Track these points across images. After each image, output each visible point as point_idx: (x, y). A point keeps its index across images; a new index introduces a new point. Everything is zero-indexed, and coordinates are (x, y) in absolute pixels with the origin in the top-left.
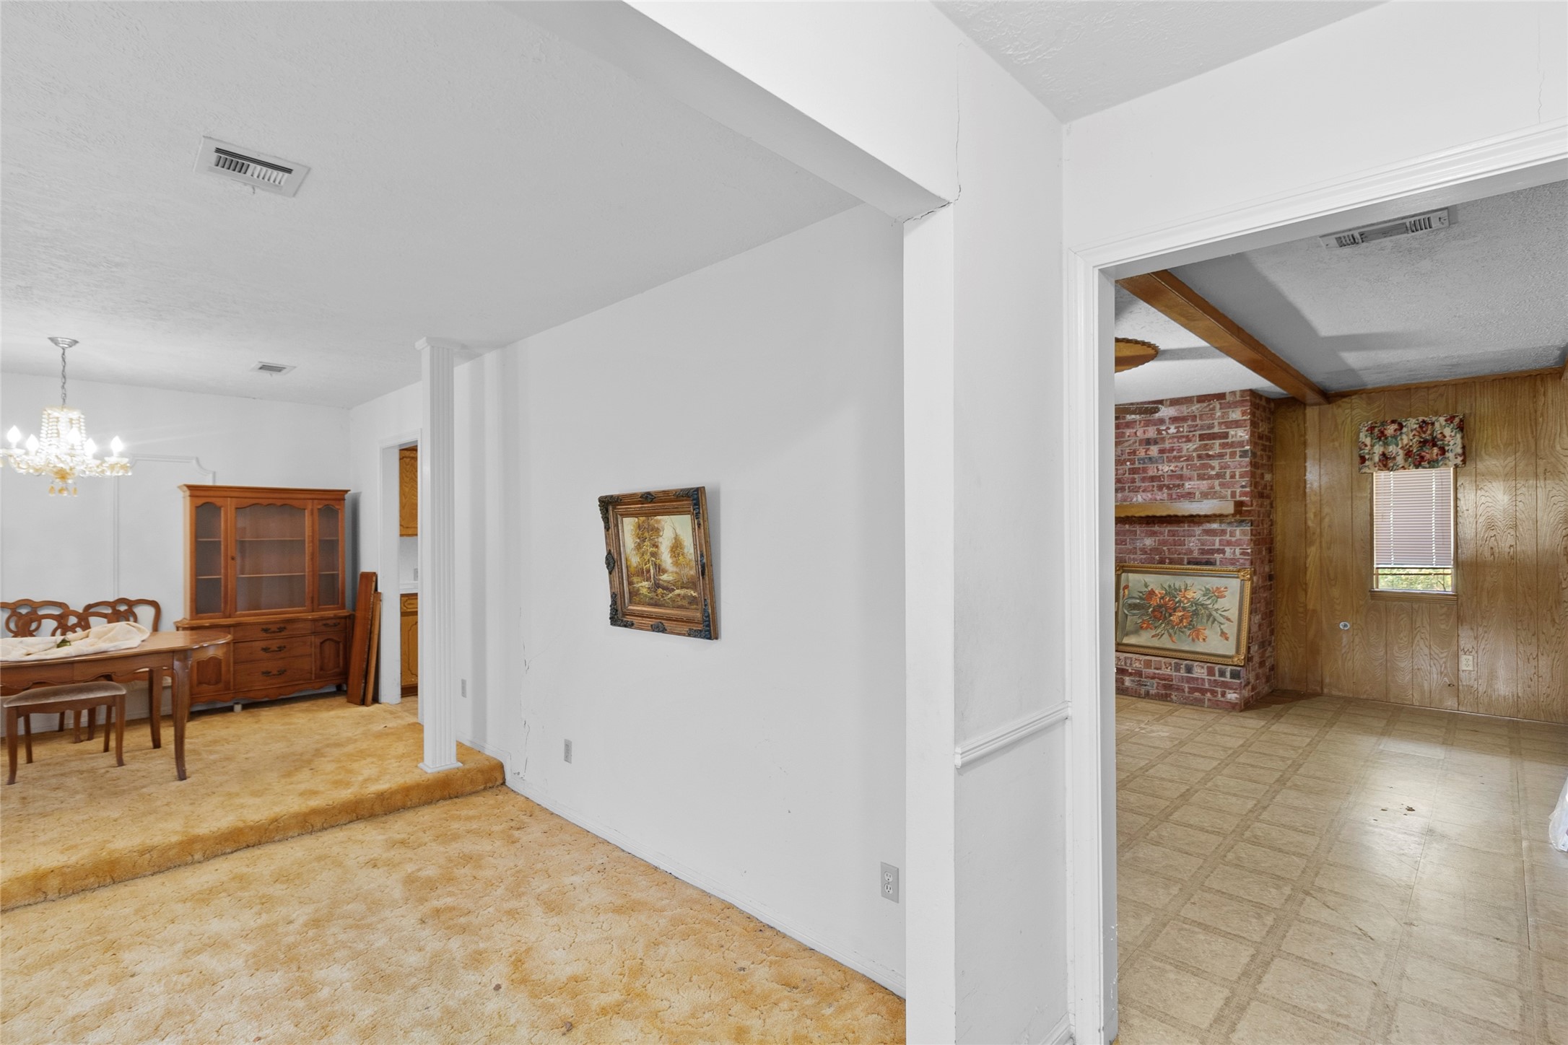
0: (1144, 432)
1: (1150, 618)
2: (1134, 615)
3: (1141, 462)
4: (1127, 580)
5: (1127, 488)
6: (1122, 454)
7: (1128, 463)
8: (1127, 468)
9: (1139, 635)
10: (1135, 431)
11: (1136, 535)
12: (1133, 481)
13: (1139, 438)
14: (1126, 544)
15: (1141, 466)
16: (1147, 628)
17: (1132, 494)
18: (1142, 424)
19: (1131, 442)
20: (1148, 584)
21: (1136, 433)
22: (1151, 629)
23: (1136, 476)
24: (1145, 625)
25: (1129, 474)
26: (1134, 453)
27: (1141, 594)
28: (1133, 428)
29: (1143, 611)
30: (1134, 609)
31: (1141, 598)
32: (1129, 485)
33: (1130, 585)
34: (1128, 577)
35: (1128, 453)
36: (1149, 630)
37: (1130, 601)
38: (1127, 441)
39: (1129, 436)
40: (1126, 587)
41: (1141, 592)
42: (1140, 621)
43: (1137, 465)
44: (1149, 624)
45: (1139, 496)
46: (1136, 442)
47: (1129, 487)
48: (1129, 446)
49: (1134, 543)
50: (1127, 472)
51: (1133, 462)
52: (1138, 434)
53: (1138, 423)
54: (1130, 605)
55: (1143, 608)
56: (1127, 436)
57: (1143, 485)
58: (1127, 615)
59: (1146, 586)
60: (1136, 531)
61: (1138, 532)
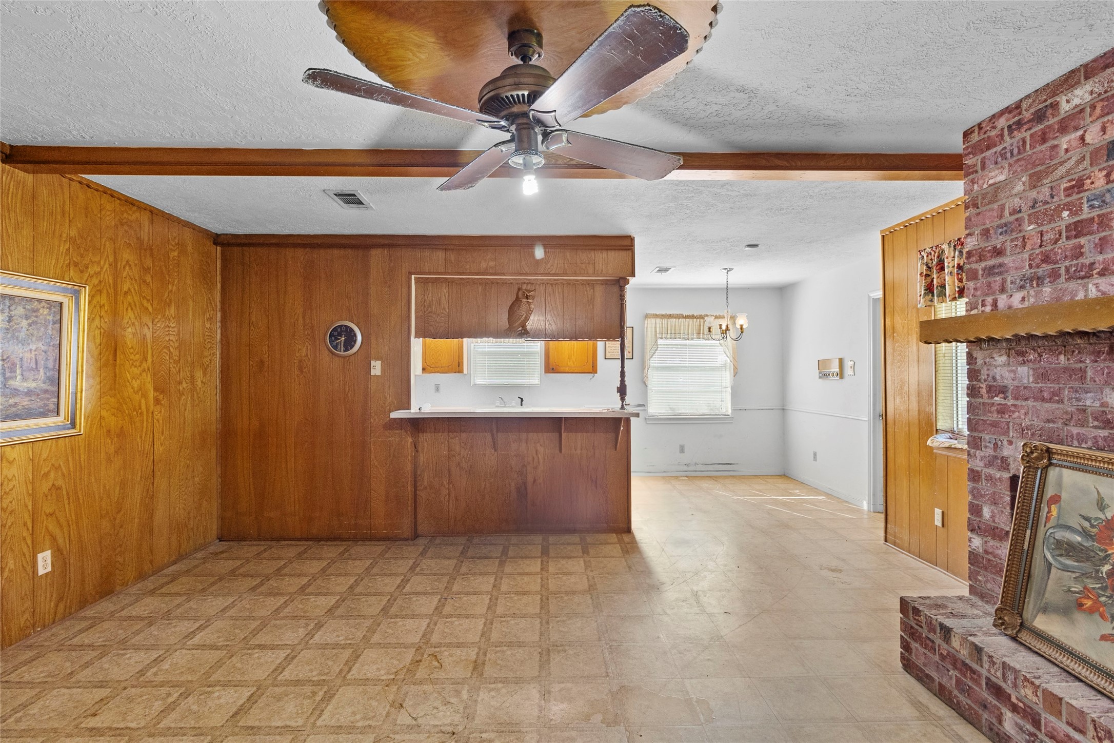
0: (1104, 130)
1: (1104, 588)
2: (1066, 569)
3: (1096, 203)
4: (1059, 484)
5: (1063, 271)
6: (1052, 197)
7: (1065, 214)
8: (1063, 225)
9: (1072, 622)
10: (1080, 133)
11: (1083, 378)
12: (1078, 253)
13: (1091, 148)
14: (1061, 401)
15: (1095, 213)
16: (1091, 611)
17: (1072, 285)
18: (1098, 111)
19: (1074, 159)
20: (1106, 501)
21: (1082, 138)
22: (1102, 616)
23: (1082, 240)
24: (1089, 603)
25: (1068, 238)
26: (1079, 186)
27: (1086, 524)
28: (1076, 129)
29: (1087, 566)
30: (1068, 556)
31: (1085, 533)
32: (1067, 263)
33: (1064, 496)
34: (1060, 477)
35: (1066, 189)
36: (1097, 616)
37: (1061, 535)
38: (1062, 163)
39: (1067, 151)
40: (1056, 499)
41: (1087, 519)
42: (1077, 587)
43: (1086, 213)
44: (1096, 602)
45: (1090, 285)
46: (1083, 158)
47: (1067, 270)
48: (1068, 172)
49: (1078, 400)
50: (1064, 234)
51: (1074, 209)
52: (1088, 139)
53: (1088, 110)
54: (1059, 543)
55: (1088, 559)
56: (1062, 153)
57: (1100, 258)
58: (1050, 565)
59: (1101, 505)
60: (1083, 371)
61: (1090, 374)
